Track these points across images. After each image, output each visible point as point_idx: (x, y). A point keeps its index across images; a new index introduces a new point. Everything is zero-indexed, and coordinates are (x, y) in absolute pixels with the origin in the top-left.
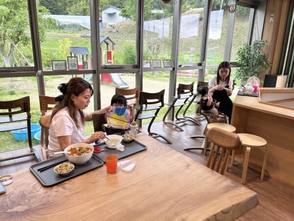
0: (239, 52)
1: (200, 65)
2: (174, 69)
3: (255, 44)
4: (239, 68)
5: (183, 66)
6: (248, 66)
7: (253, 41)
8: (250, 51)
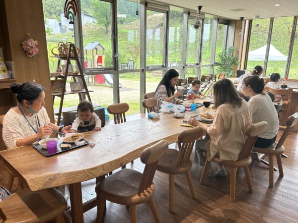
0: (219, 55)
1: (198, 64)
2: (184, 67)
3: (229, 50)
4: (219, 66)
5: (189, 65)
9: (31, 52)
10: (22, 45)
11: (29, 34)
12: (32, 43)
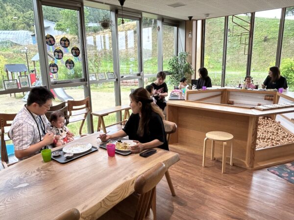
0: (170, 63)
1: (139, 75)
2: (117, 80)
3: (181, 56)
4: (171, 76)
5: (125, 77)
6: (178, 73)
7: (179, 53)
8: (177, 61)
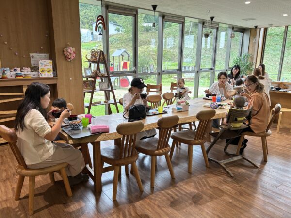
1: (212, 69)
2: (198, 72)
3: (244, 56)
5: (203, 70)
8: (240, 60)
9: (70, 57)
10: (63, 51)
11: (69, 43)
12: (71, 50)
